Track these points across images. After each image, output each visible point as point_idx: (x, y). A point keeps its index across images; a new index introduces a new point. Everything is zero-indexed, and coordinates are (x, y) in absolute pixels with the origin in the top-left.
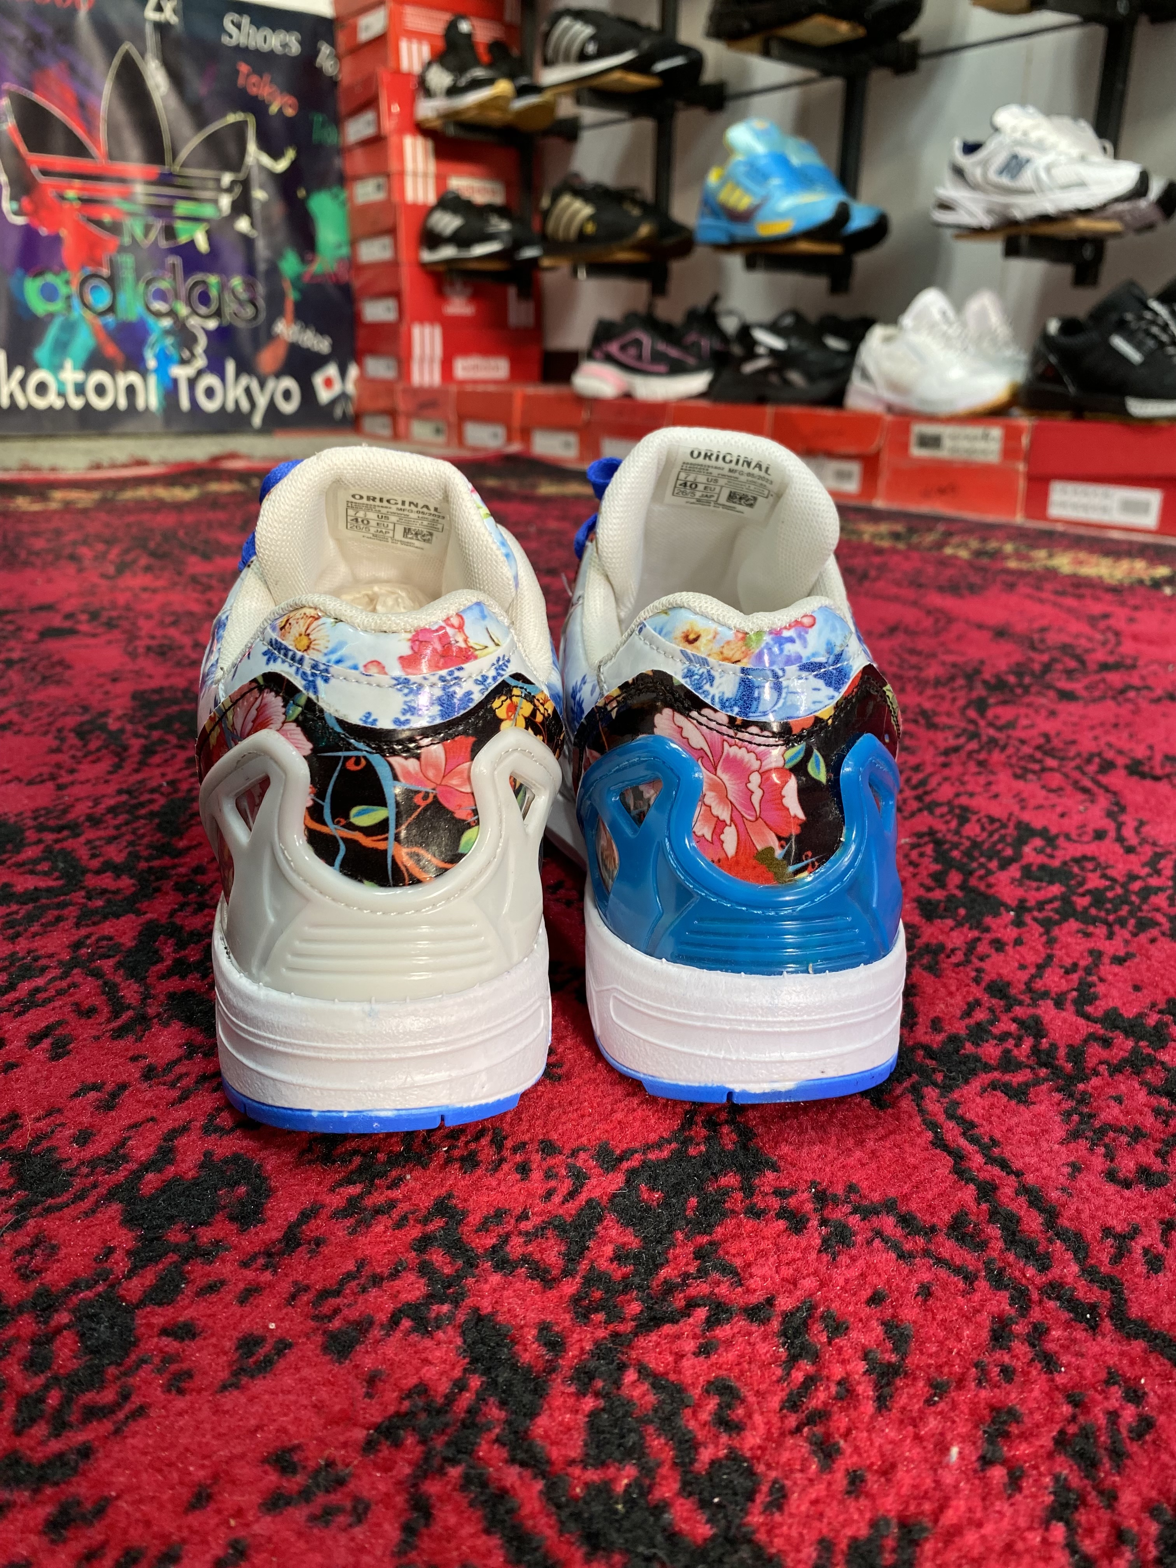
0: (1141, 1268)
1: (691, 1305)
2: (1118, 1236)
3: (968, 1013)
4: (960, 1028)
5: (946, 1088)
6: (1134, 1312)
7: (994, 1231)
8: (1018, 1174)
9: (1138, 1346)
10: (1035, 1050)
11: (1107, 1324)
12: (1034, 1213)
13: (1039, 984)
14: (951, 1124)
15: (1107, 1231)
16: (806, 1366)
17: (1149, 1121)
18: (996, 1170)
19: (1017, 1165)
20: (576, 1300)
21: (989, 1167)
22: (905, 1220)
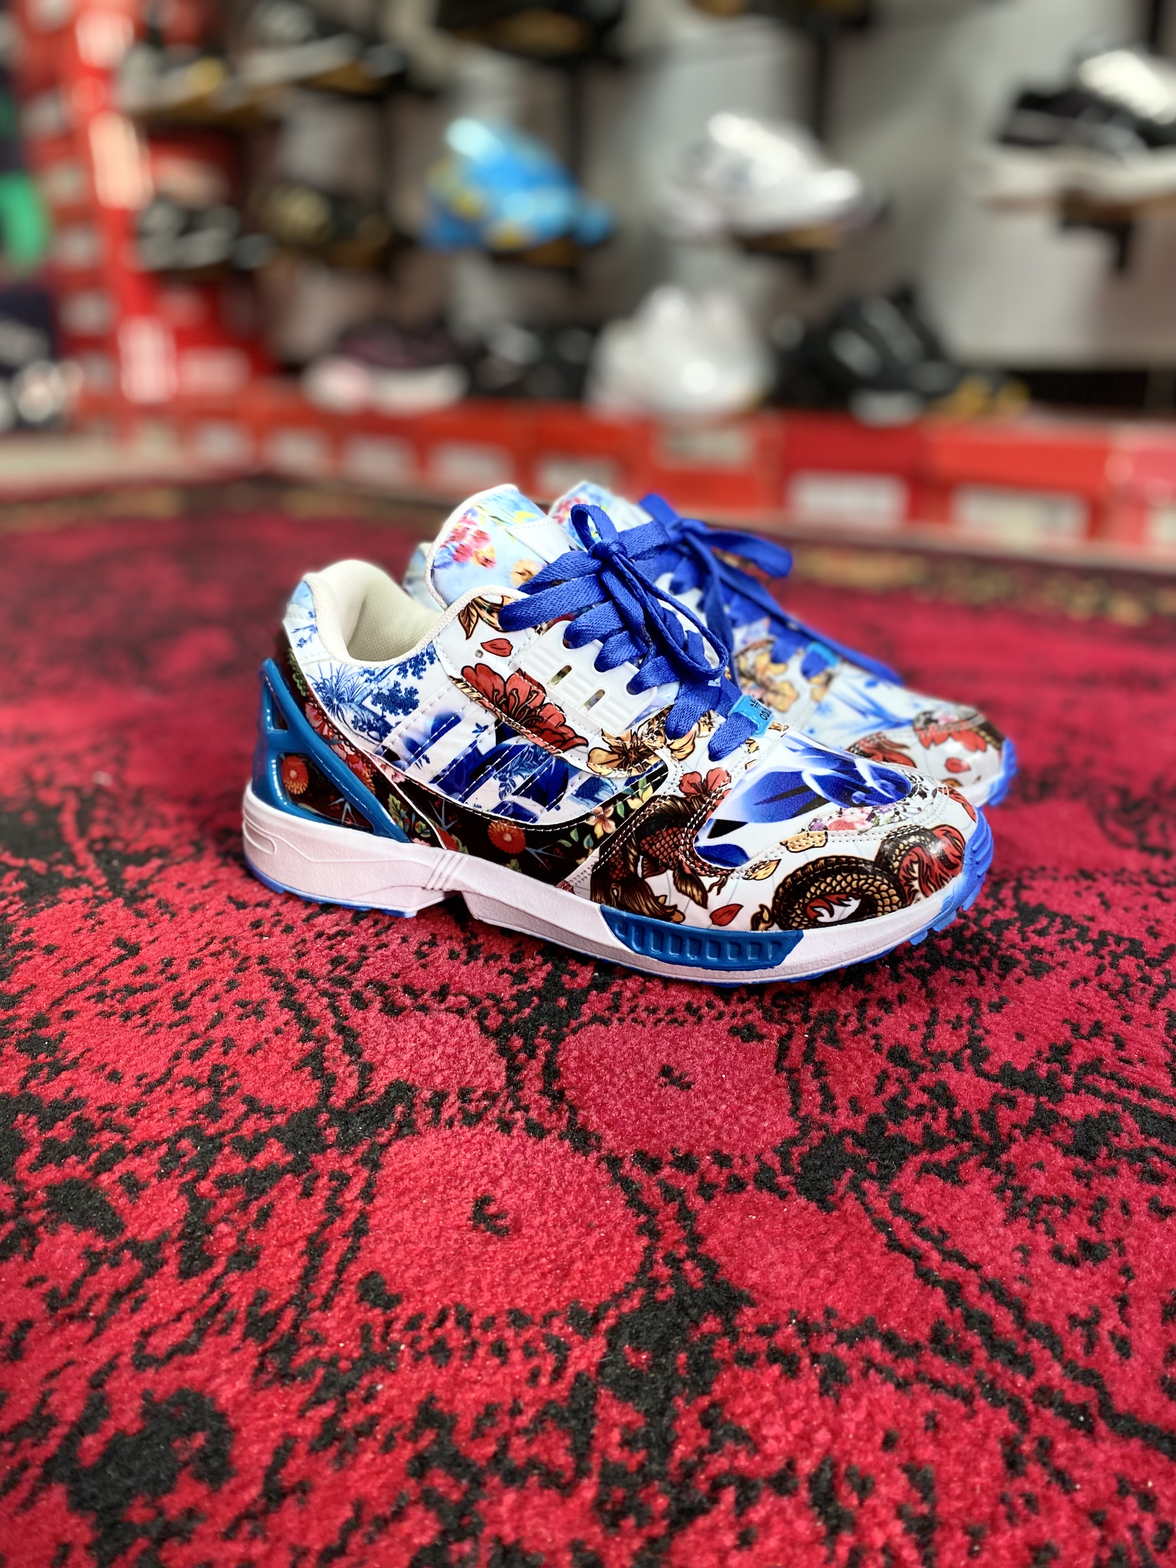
0: (1114, 1356)
1: (716, 1487)
2: (1085, 1323)
3: (880, 1089)
4: (877, 1106)
5: (884, 1179)
6: (1120, 1405)
7: (974, 1338)
8: (976, 1267)
9: (1136, 1444)
10: (951, 1121)
11: (1102, 1427)
12: (1003, 1310)
13: (933, 1045)
14: (899, 1220)
15: (1072, 1318)
16: (847, 1537)
17: (1074, 1187)
18: (956, 1267)
19: (973, 1257)
20: (599, 1504)
21: (947, 1264)
22: (890, 1340)
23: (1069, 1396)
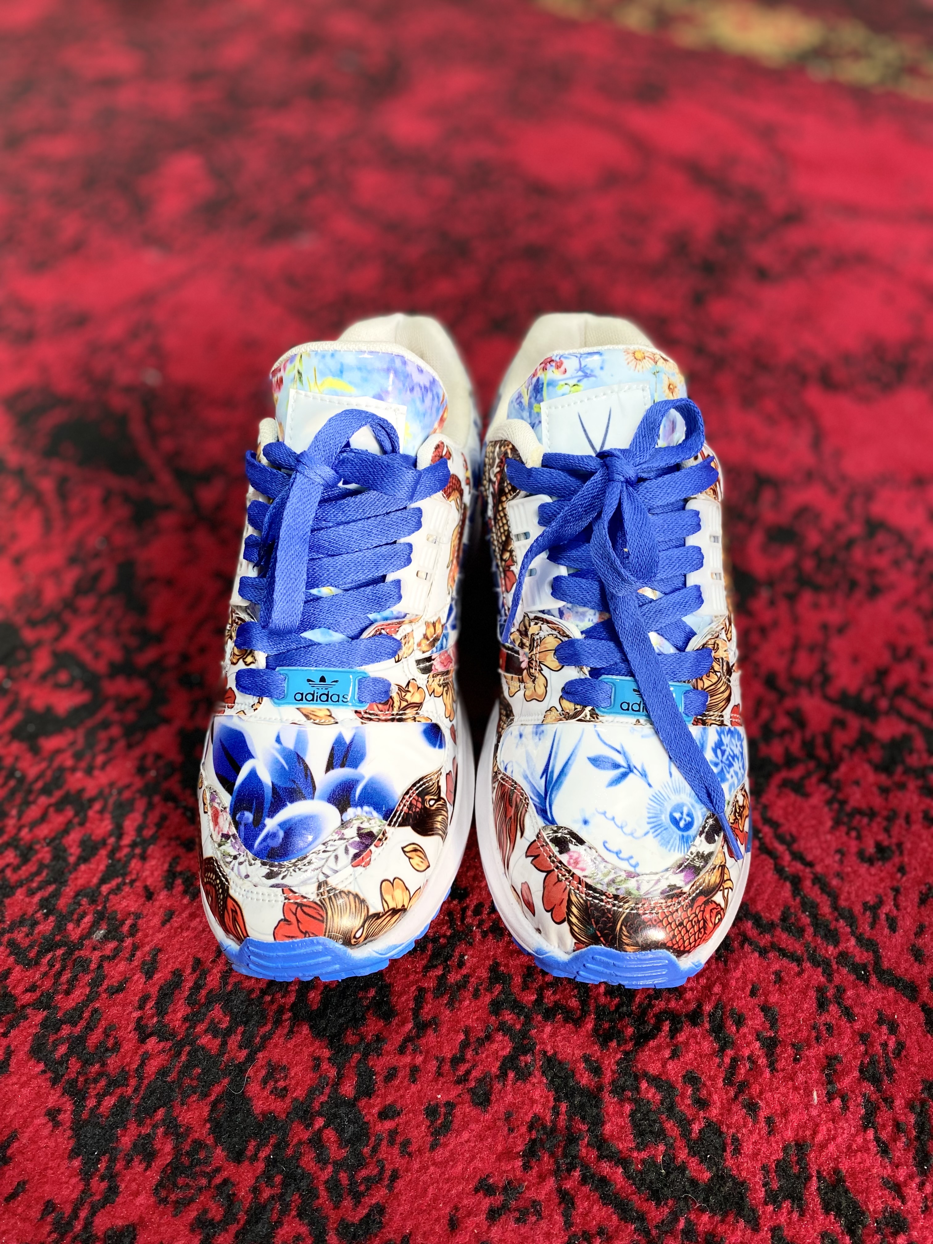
0: (886, 931)
2: (872, 908)
6: (886, 965)
7: (806, 919)
8: (811, 865)
9: (891, 990)
10: (803, 742)
11: (874, 980)
12: (825, 897)
13: (795, 670)
14: (767, 828)
15: (865, 904)
17: (877, 801)
18: (799, 866)
19: (809, 858)
23: (857, 959)
